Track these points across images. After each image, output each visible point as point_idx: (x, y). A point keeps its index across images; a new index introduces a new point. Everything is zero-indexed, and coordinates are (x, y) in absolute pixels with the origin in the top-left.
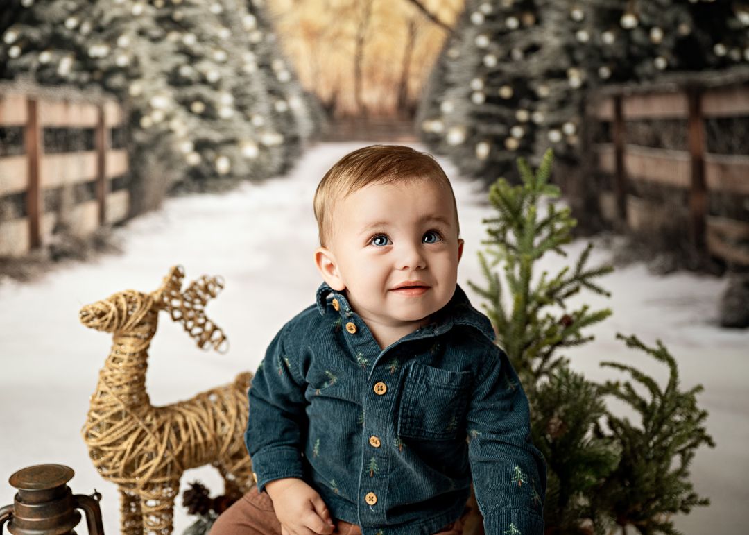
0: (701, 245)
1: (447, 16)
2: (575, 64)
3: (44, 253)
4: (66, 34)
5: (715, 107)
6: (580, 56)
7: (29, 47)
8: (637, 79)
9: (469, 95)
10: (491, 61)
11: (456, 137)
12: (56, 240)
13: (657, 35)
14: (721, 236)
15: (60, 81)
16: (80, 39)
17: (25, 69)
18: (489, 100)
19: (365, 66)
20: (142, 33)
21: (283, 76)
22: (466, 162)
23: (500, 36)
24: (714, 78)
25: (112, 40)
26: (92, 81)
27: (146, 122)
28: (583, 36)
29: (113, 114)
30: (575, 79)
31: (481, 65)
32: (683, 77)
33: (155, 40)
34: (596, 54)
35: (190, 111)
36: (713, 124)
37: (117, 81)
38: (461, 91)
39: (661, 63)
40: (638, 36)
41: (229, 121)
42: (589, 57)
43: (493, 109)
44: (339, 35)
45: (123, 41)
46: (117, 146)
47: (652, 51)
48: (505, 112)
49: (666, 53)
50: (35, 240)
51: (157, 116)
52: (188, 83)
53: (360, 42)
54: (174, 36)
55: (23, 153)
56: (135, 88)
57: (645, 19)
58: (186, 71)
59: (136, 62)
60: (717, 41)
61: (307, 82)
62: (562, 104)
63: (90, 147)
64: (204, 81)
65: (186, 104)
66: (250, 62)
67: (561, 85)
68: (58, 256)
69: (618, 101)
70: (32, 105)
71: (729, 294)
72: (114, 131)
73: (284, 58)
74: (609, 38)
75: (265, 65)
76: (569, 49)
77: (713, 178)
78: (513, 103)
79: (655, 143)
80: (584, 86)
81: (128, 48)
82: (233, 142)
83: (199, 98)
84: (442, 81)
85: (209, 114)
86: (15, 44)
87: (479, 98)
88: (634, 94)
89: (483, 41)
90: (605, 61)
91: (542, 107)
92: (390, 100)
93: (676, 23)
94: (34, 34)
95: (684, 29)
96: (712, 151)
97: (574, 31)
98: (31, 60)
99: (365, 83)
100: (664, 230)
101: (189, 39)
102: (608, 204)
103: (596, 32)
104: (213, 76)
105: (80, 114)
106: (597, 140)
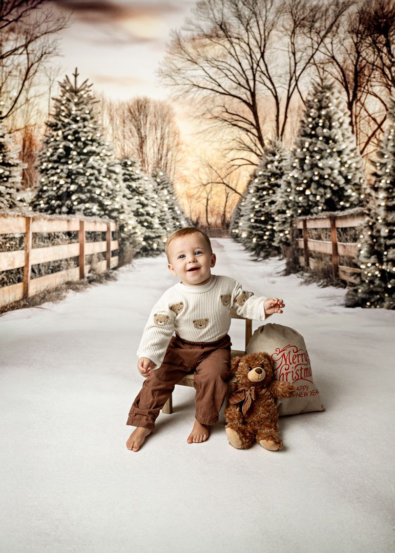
0: (337, 276)
1: (241, 191)
2: (288, 208)
3: (86, 280)
4: (96, 196)
5: (340, 224)
6: (290, 205)
7: (81, 201)
8: (312, 214)
9: (249, 220)
10: (257, 207)
11: (244, 235)
12: (90, 275)
13: (318, 198)
14: (344, 272)
15: (93, 214)
16: (101, 198)
17: (79, 210)
18: (256, 221)
19: (209, 208)
20: (124, 196)
21: (179, 212)
22: (248, 245)
23: (260, 197)
24: (339, 213)
25: (113, 199)
26: (105, 214)
27: (126, 230)
28: (291, 198)
29: (113, 227)
30: (289, 213)
31: (254, 208)
32: (328, 213)
33: (129, 199)
34: (297, 205)
35: (143, 226)
36: (340, 230)
37: (115, 214)
38: (246, 218)
39: (320, 208)
40: (311, 198)
41: (158, 229)
42: (294, 206)
43: (258, 225)
44: (199, 197)
45: (117, 199)
46: (114, 239)
47: (316, 204)
48: (263, 226)
49: (322, 205)
50: (82, 275)
51: (130, 227)
52: (142, 215)
53: (208, 200)
54: (137, 197)
55: (78, 242)
56: (122, 217)
57: (314, 192)
58: (141, 210)
59: (122, 207)
60: (341, 200)
61: (188, 215)
62: (284, 223)
63: (104, 239)
64: (148, 214)
65: (141, 223)
66: (166, 207)
67: (284, 216)
68: (91, 281)
69: (305, 222)
70: (82, 223)
71: (348, 294)
72: (113, 233)
73: (178, 206)
74: (301, 198)
75: (171, 208)
76: (286, 203)
77: (341, 251)
78: (265, 222)
79: (319, 238)
80: (292, 216)
81: (119, 202)
82: (159, 237)
83: (146, 221)
84: (239, 215)
85: (150, 227)
86: (75, 201)
87: (252, 220)
88: (310, 219)
89: (254, 200)
90: (300, 207)
91: (277, 224)
92: (219, 221)
93: (325, 194)
94: (83, 197)
95: (328, 196)
96: (340, 241)
97: (288, 196)
98: (82, 206)
99: (209, 215)
100: (323, 269)
101: (142, 199)
102: (302, 260)
103: (296, 197)
104: (151, 212)
105: (100, 227)
106: (297, 237)
